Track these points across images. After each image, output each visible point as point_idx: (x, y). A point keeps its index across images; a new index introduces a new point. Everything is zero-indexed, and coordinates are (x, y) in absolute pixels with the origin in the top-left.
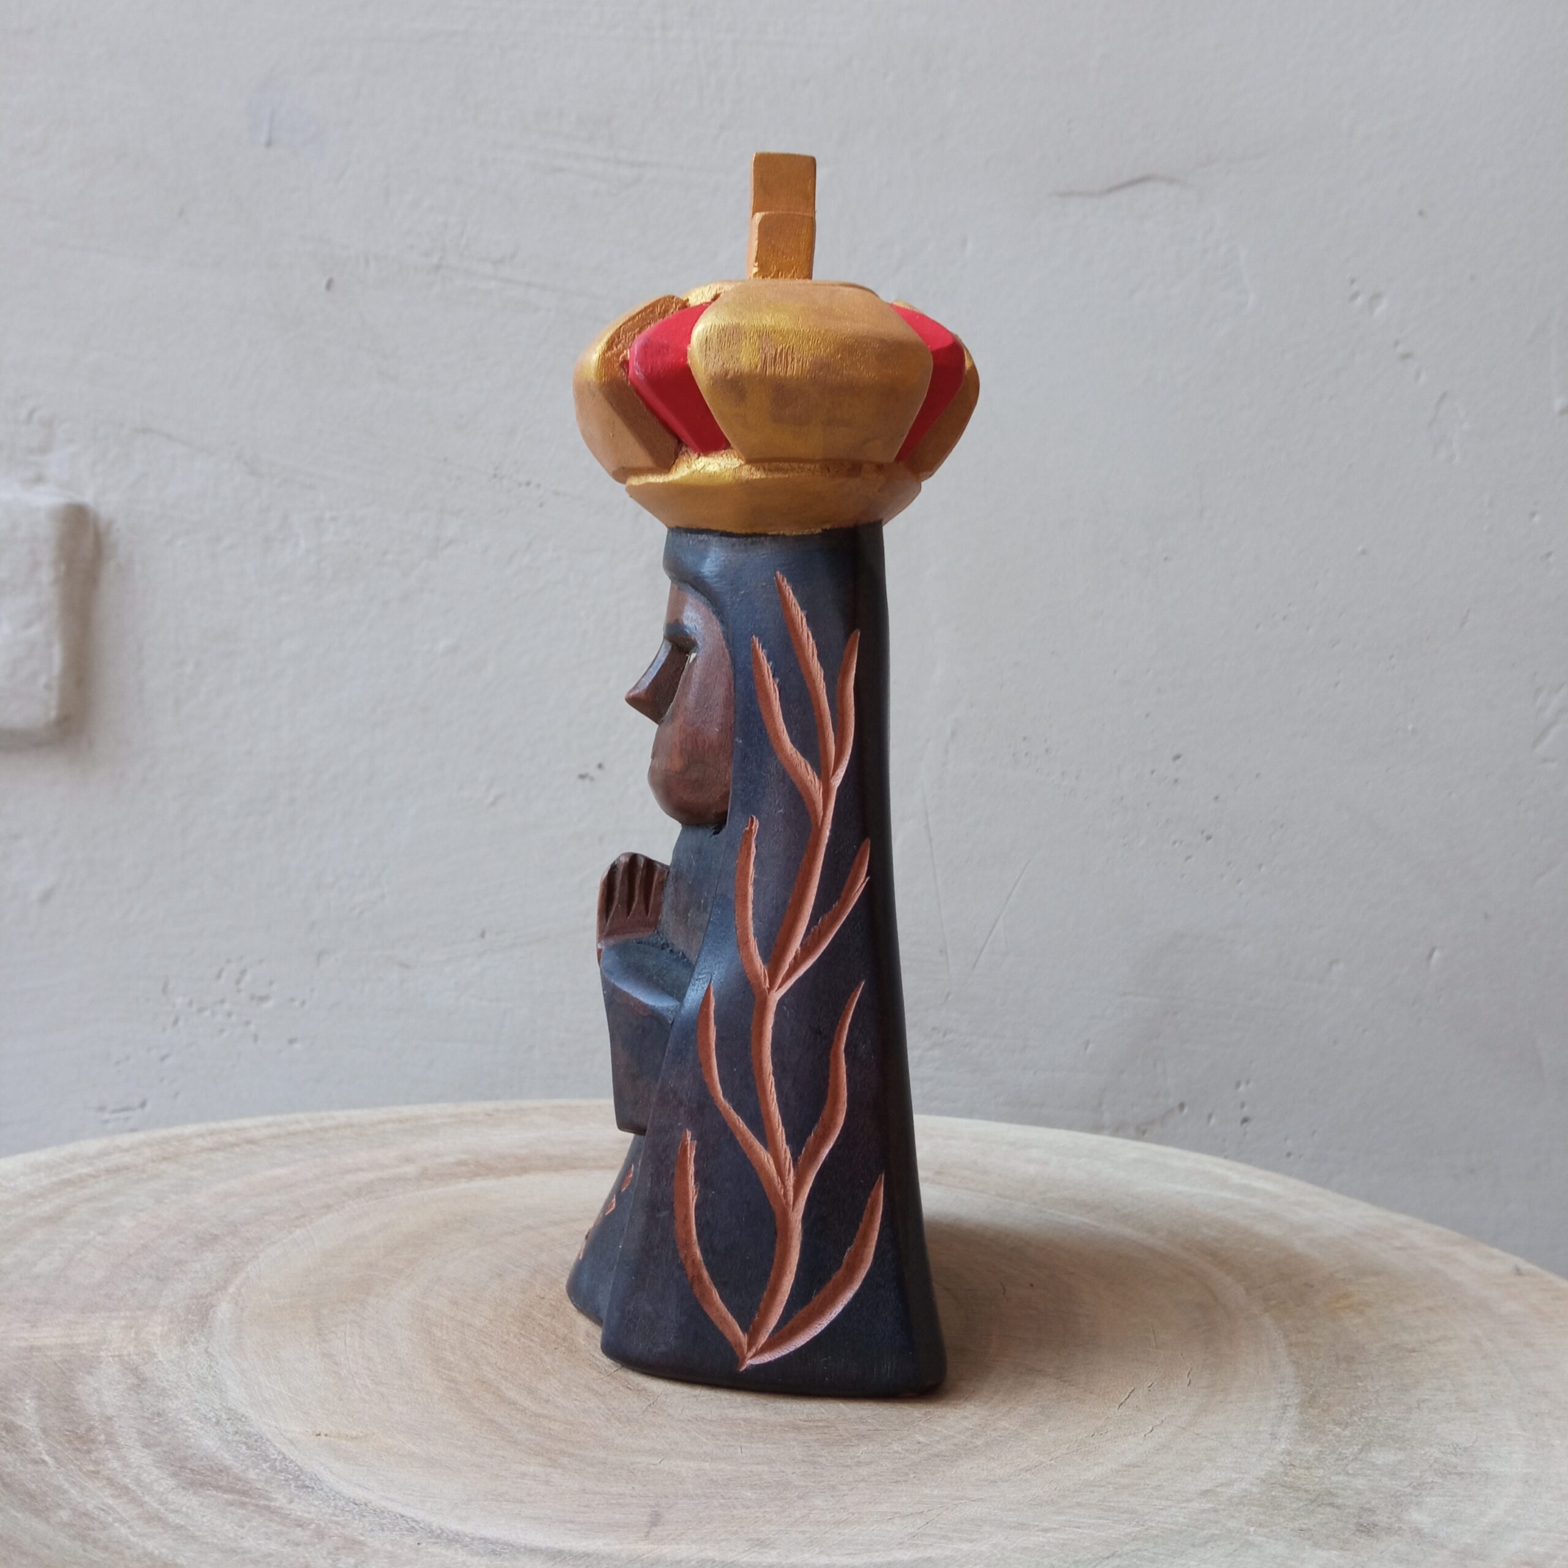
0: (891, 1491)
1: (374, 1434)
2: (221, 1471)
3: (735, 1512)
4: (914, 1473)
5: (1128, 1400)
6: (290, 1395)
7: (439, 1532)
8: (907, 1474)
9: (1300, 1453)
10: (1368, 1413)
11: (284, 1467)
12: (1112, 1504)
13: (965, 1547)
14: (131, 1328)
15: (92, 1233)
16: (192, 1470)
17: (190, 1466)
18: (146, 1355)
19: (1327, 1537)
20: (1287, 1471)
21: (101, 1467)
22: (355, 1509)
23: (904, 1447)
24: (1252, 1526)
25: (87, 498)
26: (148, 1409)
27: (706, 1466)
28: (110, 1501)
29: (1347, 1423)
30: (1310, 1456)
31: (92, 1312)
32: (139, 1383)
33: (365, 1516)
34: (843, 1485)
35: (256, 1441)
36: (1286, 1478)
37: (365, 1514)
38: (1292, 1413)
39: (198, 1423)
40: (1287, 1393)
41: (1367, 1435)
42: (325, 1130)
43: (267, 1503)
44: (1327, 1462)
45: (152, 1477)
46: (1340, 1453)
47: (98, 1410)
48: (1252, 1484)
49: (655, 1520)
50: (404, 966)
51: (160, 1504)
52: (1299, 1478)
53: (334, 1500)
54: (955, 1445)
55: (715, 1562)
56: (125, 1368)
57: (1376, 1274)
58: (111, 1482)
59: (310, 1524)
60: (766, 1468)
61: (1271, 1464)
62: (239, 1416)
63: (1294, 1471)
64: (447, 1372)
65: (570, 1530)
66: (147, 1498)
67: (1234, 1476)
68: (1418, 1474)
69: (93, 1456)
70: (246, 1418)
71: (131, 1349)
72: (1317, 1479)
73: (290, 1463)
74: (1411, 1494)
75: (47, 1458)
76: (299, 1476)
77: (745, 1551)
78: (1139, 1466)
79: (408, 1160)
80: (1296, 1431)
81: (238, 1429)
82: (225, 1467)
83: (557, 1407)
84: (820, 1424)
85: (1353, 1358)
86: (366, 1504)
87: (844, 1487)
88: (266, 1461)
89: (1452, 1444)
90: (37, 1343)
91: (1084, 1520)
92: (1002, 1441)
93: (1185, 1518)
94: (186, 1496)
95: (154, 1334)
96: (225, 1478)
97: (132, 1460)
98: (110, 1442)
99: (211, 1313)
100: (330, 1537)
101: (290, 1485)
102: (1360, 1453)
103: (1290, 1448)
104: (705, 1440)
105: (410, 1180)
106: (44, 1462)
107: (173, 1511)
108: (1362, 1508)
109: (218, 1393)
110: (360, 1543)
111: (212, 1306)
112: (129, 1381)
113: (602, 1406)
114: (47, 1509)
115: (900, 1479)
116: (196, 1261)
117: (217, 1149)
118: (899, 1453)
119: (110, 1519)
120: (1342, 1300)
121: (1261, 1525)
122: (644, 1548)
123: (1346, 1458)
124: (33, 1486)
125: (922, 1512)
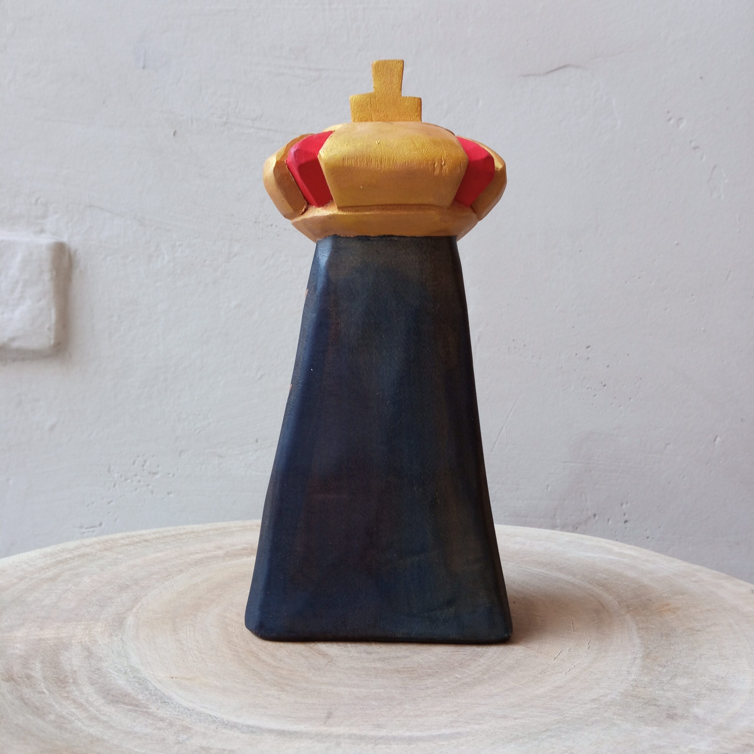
0: (442, 701)
1: (198, 677)
2: (126, 695)
3: (367, 712)
4: (454, 692)
5: (559, 656)
6: (160, 659)
7: (227, 722)
8: (450, 693)
9: (641, 680)
10: (675, 661)
11: (156, 693)
12: (548, 706)
13: (476, 727)
14: (87, 629)
15: (70, 585)
16: (113, 695)
17: (111, 693)
18: (93, 642)
19: (652, 721)
20: (634, 689)
21: (70, 694)
22: (187, 712)
23: (449, 680)
24: (616, 716)
25: (65, 239)
26: (93, 667)
27: (355, 690)
28: (74, 710)
29: (665, 666)
30: (646, 682)
31: (69, 622)
32: (90, 655)
33: (192, 716)
34: (419, 698)
35: (143, 681)
36: (633, 693)
37: (192, 715)
38: (638, 661)
39: (116, 673)
40: (636, 652)
41: (674, 671)
42: (181, 535)
43: (147, 710)
44: (654, 684)
45: (94, 699)
46: (661, 681)
47: (70, 668)
48: (617, 696)
49: (329, 715)
50: (221, 456)
51: (97, 711)
52: (640, 693)
53: (178, 708)
54: (474, 678)
55: (356, 735)
56: (84, 648)
57: (683, 594)
58: (74, 701)
59: (166, 720)
60: (383, 691)
61: (626, 685)
62: (136, 670)
63: (637, 689)
64: (234, 647)
65: (289, 721)
66: (91, 709)
67: (608, 692)
68: (698, 690)
69: (67, 689)
70: (139, 670)
71: (87, 639)
72: (649, 693)
73: (158, 691)
74: (694, 699)
75: (45, 691)
76: (162, 697)
77: (371, 730)
78: (562, 688)
79: (220, 548)
80: (640, 670)
81: (135, 675)
82: (128, 693)
83: (285, 663)
84: (410, 669)
85: (669, 634)
86: (193, 710)
87: (420, 699)
88: (147, 690)
89: (716, 675)
90: (42, 637)
91: (534, 714)
92: (496, 677)
93: (583, 712)
94: (109, 707)
95: (97, 632)
96: (128, 699)
97: (85, 691)
98: (75, 683)
99: (124, 621)
100: (176, 726)
101: (158, 701)
102: (670, 680)
103: (636, 678)
104: (354, 678)
105: (220, 557)
106: (43, 692)
107: (103, 715)
108: (670, 706)
109: (126, 659)
110: (190, 728)
111: (125, 618)
112: (85, 654)
113: (307, 663)
114: (44, 714)
115: (447, 695)
116: (118, 597)
117: (130, 544)
118: (447, 683)
119: (73, 719)
120: (665, 607)
121: (620, 715)
122: (323, 729)
123: (663, 682)
124: (38, 704)
125: (457, 711)
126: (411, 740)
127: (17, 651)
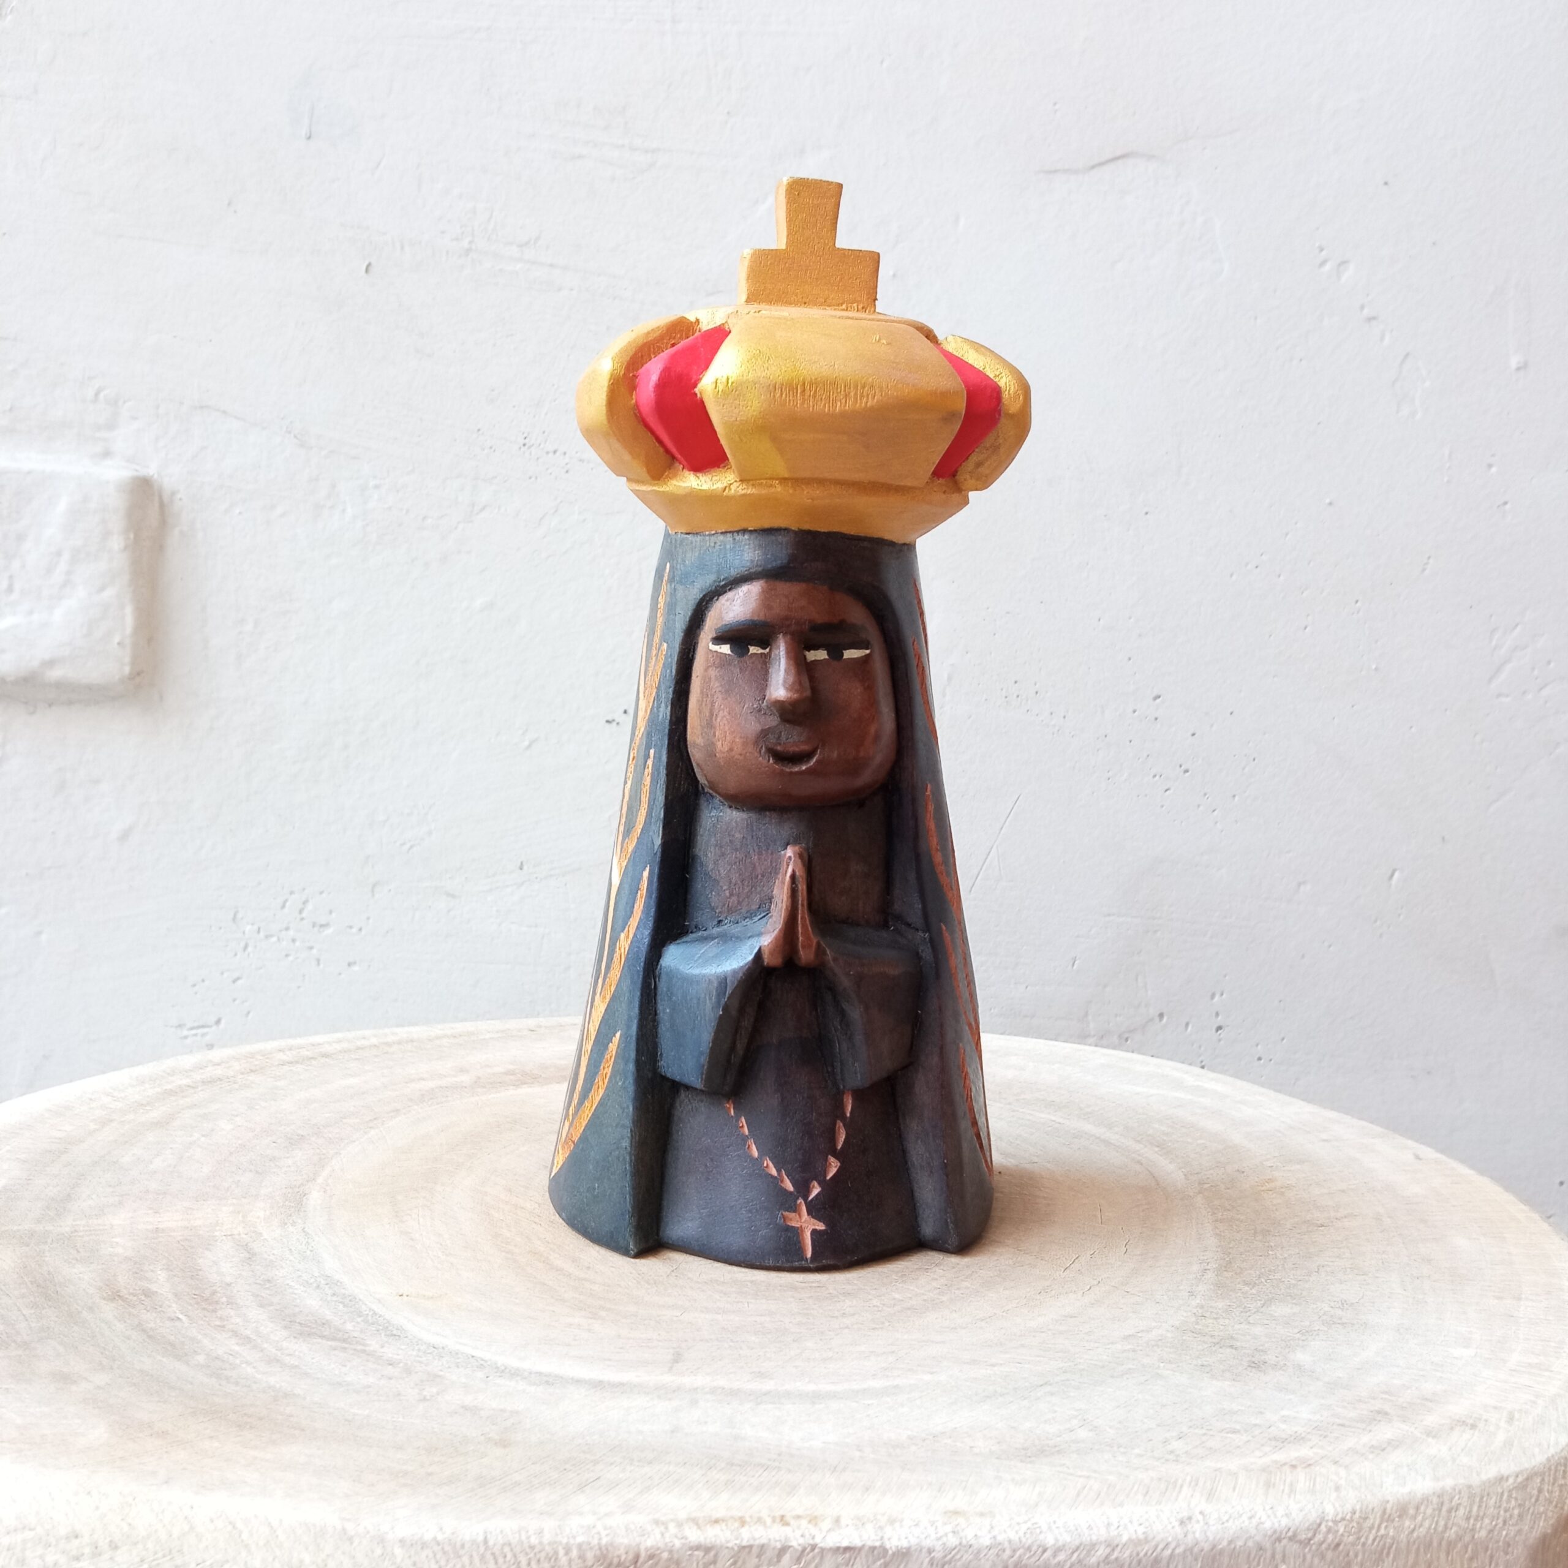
0: (869, 1336)
1: (446, 1294)
2: (324, 1324)
3: (741, 1352)
4: (889, 1322)
5: (1072, 1265)
6: (376, 1265)
7: (503, 1368)
8: (883, 1323)
9: (1211, 1307)
10: (1274, 1276)
11: (375, 1320)
12: (1050, 1346)
13: (927, 1377)
14: (239, 1212)
15: (196, 1135)
16: (300, 1324)
17: (298, 1321)
18: (253, 1234)
19: (1223, 1371)
20: (1199, 1321)
21: (226, 1322)
22: (434, 1351)
23: (882, 1303)
24: (1163, 1362)
25: (151, 470)
26: (259, 1277)
27: (719, 1317)
28: (237, 1348)
29: (1255, 1283)
30: (1220, 1309)
31: (204, 1200)
32: (250, 1257)
33: (442, 1357)
34: (830, 1331)
35: (350, 1301)
36: (1196, 1326)
37: (442, 1355)
38: (1210, 1275)
39: (302, 1287)
40: (1208, 1259)
41: (1270, 1293)
42: (388, 1044)
43: (363, 1348)
44: (1233, 1313)
45: (268, 1329)
46: (1245, 1307)
47: (218, 1278)
48: (1168, 1331)
49: (677, 1358)
50: (451, 895)
51: (277, 1350)
52: (1208, 1326)
53: (417, 1345)
54: (925, 1300)
55: (724, 1389)
56: (238, 1245)
57: (1301, 1162)
58: (235, 1334)
59: (399, 1363)
60: (768, 1319)
61: (1185, 1315)
62: (335, 1282)
63: (1204, 1321)
64: (504, 1245)
65: (608, 1366)
66: (265, 1345)
67: (1154, 1324)
68: (1307, 1323)
69: (219, 1313)
70: (341, 1283)
71: (240, 1229)
72: (1222, 1327)
73: (379, 1317)
74: (1299, 1339)
75: (181, 1316)
76: (387, 1327)
77: (748, 1381)
78: (1075, 1317)
79: (463, 1070)
80: (1211, 1289)
81: (335, 1291)
82: (327, 1321)
83: (596, 1272)
84: (814, 1285)
85: (1268, 1231)
86: (443, 1348)
87: (831, 1333)
88: (360, 1316)
89: (1341, 1301)
90: (160, 1226)
91: (1025, 1358)
92: (963, 1298)
93: (1108, 1356)
94: (297, 1343)
95: (258, 1218)
96: (328, 1329)
97: (251, 1317)
98: (231, 1303)
99: (305, 1200)
100: (416, 1373)
101: (380, 1334)
102: (1262, 1307)
103: (1204, 1303)
104: (718, 1298)
105: (466, 1087)
106: (178, 1318)
107: (288, 1355)
108: (1256, 1349)
109: (315, 1263)
110: (440, 1376)
111: (305, 1195)
113: (634, 1271)
114: (186, 1355)
115: (877, 1326)
116: (288, 1158)
117: (297, 1062)
118: (877, 1306)
119: (238, 1361)
120: (1267, 1184)
121: (1170, 1362)
122: (668, 1379)
123: (1250, 1310)
124: (172, 1338)
125: (893, 1352)
126: (816, 1397)
127: (120, 1250)
